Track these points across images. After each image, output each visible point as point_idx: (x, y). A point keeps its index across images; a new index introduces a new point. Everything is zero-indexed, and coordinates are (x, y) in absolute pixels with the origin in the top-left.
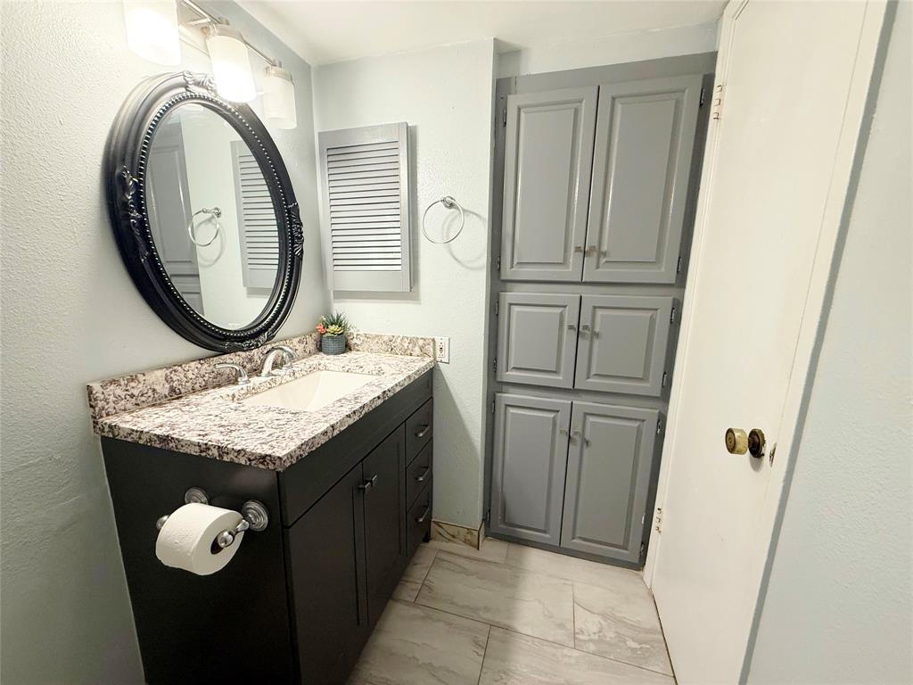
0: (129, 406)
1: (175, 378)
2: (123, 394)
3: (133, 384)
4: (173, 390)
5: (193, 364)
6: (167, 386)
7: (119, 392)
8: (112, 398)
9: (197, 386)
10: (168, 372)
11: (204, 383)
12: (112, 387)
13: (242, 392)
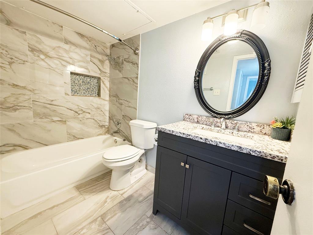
0: (189, 120)
1: (199, 119)
2: (188, 118)
3: (190, 116)
4: (198, 121)
5: (204, 117)
6: (197, 120)
7: (188, 117)
8: (186, 118)
9: (204, 123)
10: (198, 116)
11: (206, 123)
12: (187, 115)
13: (206, 128)
